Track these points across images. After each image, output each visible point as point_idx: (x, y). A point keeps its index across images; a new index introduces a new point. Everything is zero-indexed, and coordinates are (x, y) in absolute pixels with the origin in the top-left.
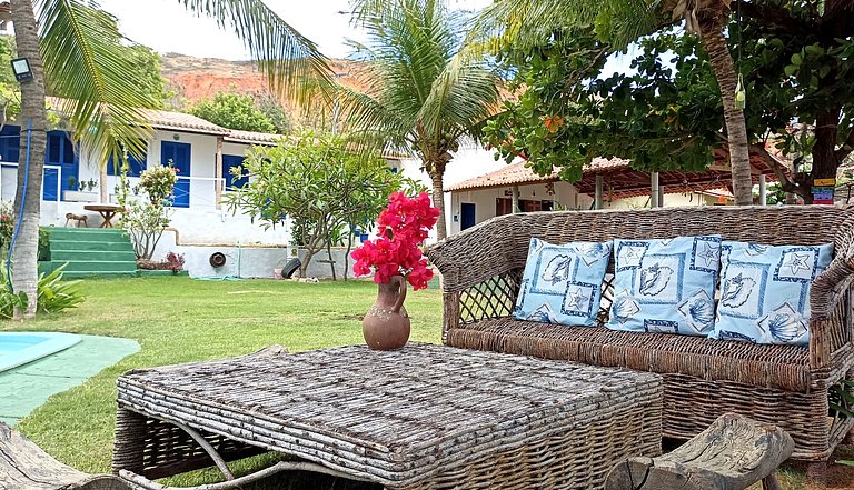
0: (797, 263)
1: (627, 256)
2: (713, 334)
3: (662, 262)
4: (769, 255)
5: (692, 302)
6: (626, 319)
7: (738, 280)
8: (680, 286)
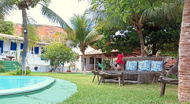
0: (160, 63)
1: (140, 62)
2: (151, 71)
3: (145, 63)
4: (157, 62)
5: (148, 67)
6: (140, 70)
7: (153, 65)
8: (147, 66)
